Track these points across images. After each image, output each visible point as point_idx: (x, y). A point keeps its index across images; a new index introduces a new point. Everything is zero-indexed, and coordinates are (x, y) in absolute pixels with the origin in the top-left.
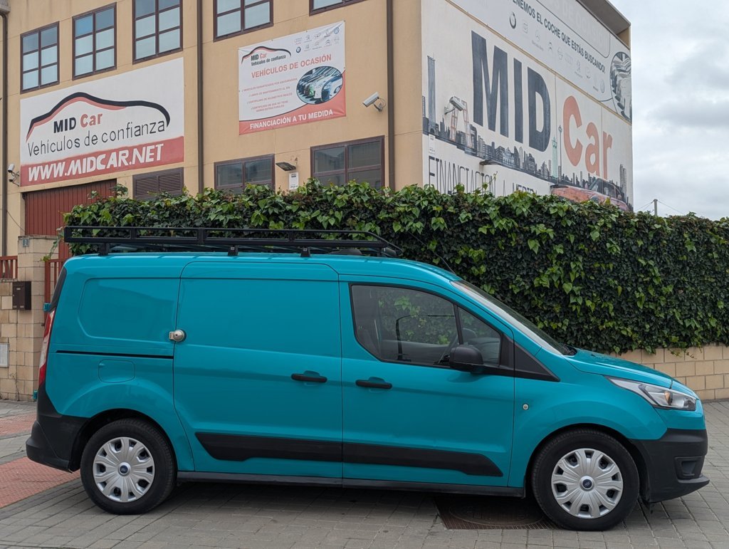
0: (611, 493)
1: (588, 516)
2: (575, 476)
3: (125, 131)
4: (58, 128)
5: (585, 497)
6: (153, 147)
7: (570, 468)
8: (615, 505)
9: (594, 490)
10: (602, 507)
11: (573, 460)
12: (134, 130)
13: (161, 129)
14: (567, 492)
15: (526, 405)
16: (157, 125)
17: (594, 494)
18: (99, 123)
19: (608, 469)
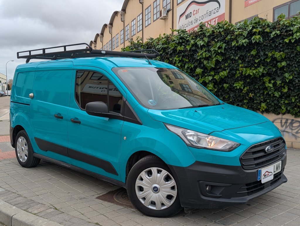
0: (169, 197)
1: (154, 208)
2: (149, 183)
3: (206, 14)
4: (187, 18)
5: (154, 196)
6: (214, 20)
7: (147, 178)
8: (170, 204)
9: (159, 194)
10: (163, 204)
11: (150, 173)
12: (209, 13)
13: (217, 11)
14: (143, 192)
15: (125, 137)
16: (216, 9)
17: (159, 195)
18: (198, 13)
19: (169, 182)
